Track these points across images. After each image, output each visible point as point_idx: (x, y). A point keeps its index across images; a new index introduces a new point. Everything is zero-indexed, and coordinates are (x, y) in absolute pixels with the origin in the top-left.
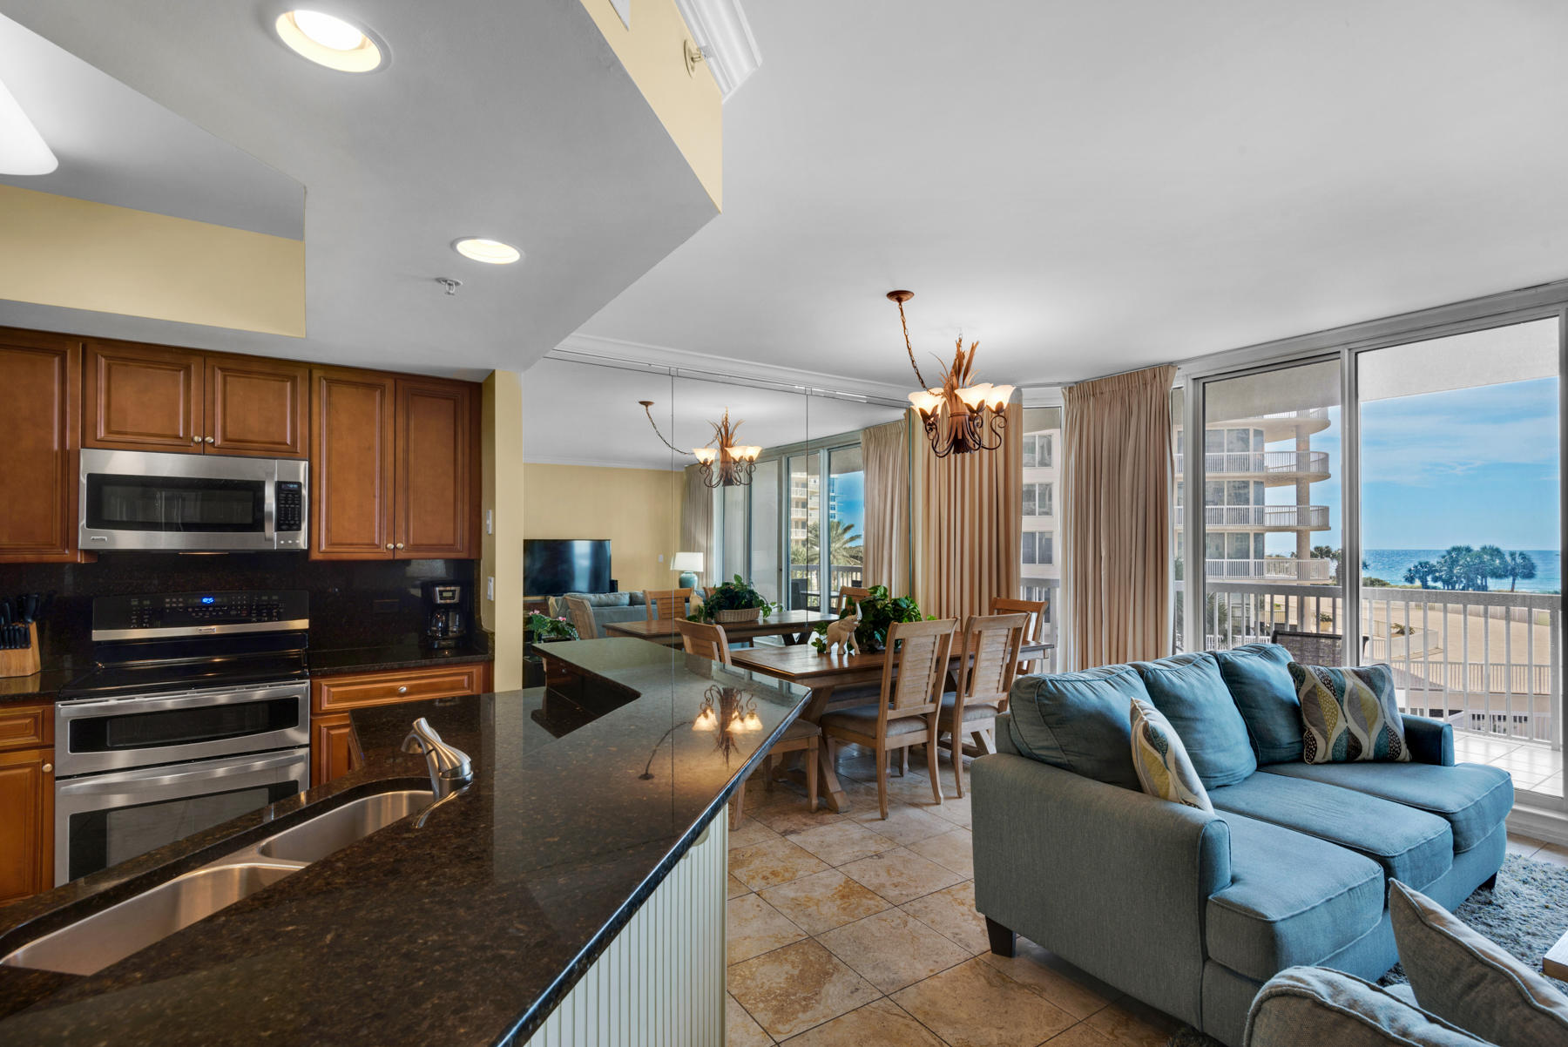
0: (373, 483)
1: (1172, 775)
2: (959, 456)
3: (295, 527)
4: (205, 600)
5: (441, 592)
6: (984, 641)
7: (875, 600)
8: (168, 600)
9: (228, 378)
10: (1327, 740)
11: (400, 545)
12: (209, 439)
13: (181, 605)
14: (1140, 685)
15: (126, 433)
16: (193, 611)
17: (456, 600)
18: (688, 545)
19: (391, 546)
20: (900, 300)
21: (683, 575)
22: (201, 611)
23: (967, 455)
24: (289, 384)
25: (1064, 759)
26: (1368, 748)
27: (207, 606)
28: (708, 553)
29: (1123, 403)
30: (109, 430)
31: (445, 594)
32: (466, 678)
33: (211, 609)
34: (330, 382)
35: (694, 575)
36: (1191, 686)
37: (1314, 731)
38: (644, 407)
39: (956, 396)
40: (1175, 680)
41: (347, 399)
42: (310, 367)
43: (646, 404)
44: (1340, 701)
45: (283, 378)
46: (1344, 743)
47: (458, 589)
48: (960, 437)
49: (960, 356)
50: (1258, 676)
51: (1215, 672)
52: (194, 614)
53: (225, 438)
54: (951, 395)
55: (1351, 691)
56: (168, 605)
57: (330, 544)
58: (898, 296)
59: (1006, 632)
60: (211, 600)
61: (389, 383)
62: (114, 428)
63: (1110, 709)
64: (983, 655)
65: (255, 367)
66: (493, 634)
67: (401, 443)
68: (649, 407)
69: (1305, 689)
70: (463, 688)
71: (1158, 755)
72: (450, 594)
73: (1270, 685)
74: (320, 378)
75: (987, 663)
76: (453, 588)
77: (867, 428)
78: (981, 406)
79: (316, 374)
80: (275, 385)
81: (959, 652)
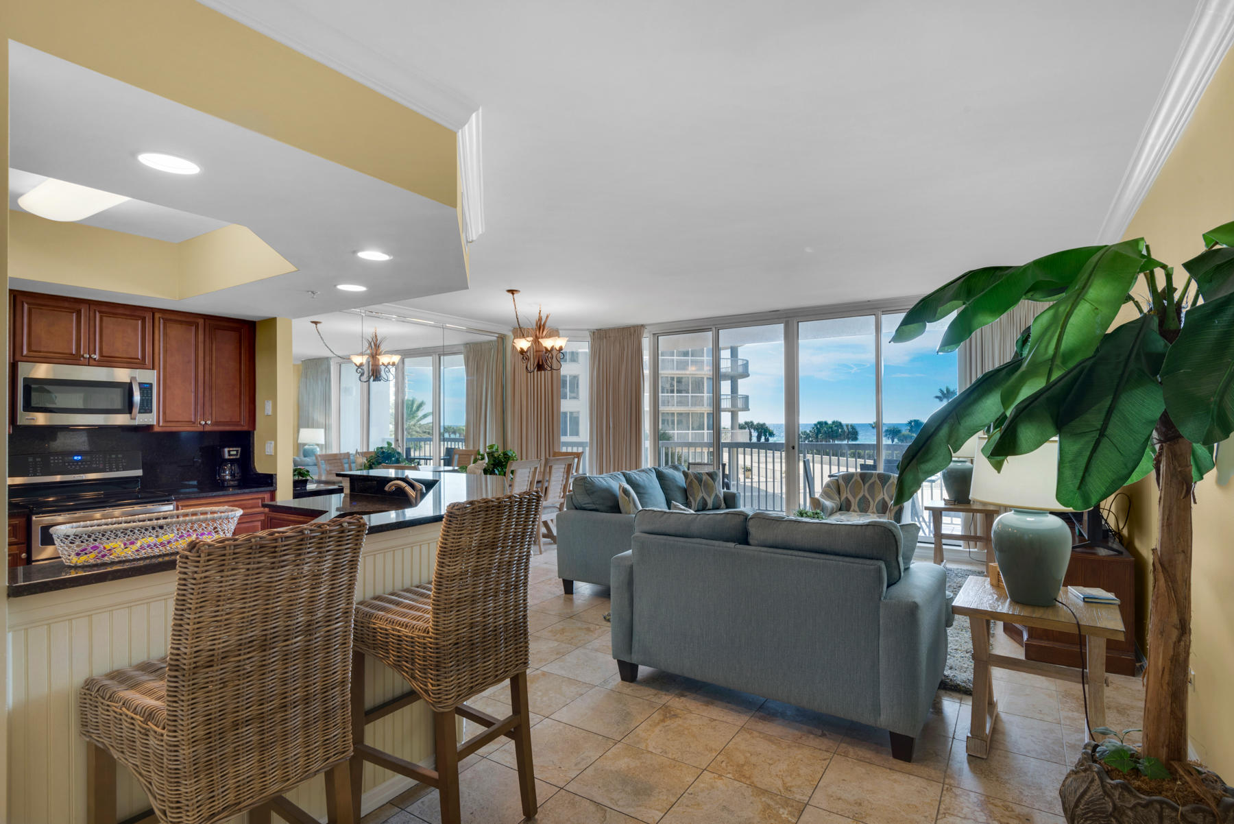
0: (191, 383)
1: (632, 505)
2: (539, 373)
3: (148, 411)
4: (76, 458)
5: (229, 452)
6: (553, 471)
7: (493, 452)
8: (52, 458)
9: (104, 318)
10: (695, 501)
11: (209, 422)
12: (94, 356)
13: (61, 461)
14: (624, 479)
15: (40, 352)
16: (69, 465)
17: (238, 457)
18: (310, 424)
19: (203, 423)
20: (513, 294)
21: (306, 447)
22: (73, 465)
23: (543, 372)
24: (140, 322)
25: (594, 507)
26: (710, 505)
27: (77, 461)
28: (327, 428)
29: (620, 343)
30: (29, 349)
31: (232, 453)
32: (260, 501)
33: (80, 463)
34: (166, 320)
35: (316, 447)
36: (644, 480)
37: (691, 498)
38: (315, 325)
39: (539, 342)
40: (638, 478)
41: (176, 331)
42: (153, 311)
43: (316, 323)
44: (700, 485)
45: (136, 318)
46: (701, 502)
47: (239, 449)
48: (541, 363)
49: (540, 319)
50: (671, 477)
51: (654, 475)
52: (69, 467)
53: (101, 355)
54: (536, 340)
55: (705, 482)
56: (52, 461)
57: (165, 421)
58: (512, 292)
59: (564, 466)
60: (80, 458)
61: (201, 321)
62: (33, 348)
63: (611, 487)
64: (553, 479)
65: (120, 311)
66: (276, 475)
67: (207, 359)
68: (318, 325)
69: (689, 480)
70: (259, 507)
71: (627, 498)
72: (235, 453)
73: (676, 481)
74: (159, 318)
75: (554, 483)
76: (237, 449)
77: (467, 344)
78: (552, 348)
79: (157, 315)
80: (134, 322)
81: (541, 479)
